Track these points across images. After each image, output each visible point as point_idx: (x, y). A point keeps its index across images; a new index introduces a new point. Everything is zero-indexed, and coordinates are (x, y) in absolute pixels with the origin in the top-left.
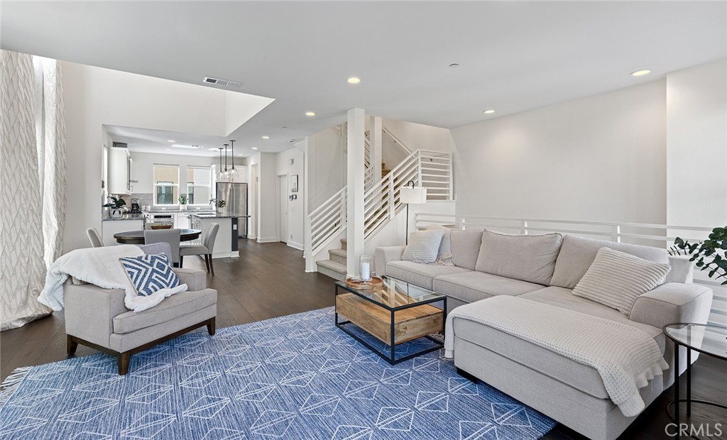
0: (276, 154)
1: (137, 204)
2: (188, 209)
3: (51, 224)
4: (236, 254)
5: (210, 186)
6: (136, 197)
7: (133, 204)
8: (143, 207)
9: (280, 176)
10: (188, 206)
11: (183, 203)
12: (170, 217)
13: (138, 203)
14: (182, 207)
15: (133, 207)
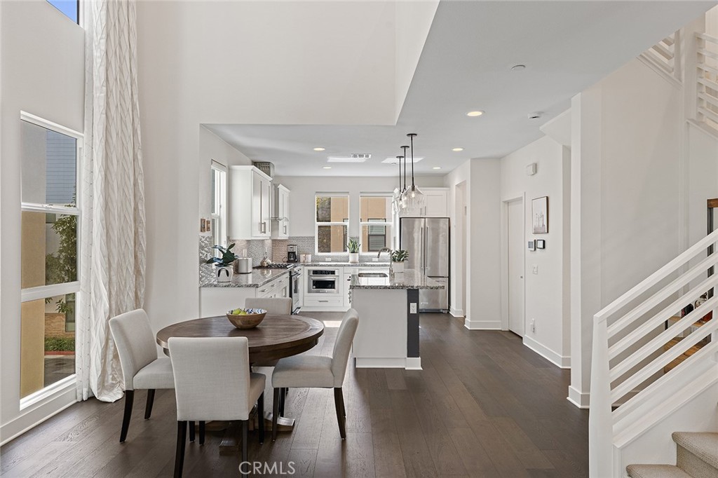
0: (499, 159)
1: (294, 253)
2: (360, 261)
3: (101, 298)
4: (415, 364)
5: (392, 223)
6: (294, 243)
7: (289, 253)
8: (302, 257)
9: (508, 203)
10: (360, 257)
11: (353, 252)
12: (333, 273)
13: (295, 250)
14: (352, 257)
15: (289, 257)
